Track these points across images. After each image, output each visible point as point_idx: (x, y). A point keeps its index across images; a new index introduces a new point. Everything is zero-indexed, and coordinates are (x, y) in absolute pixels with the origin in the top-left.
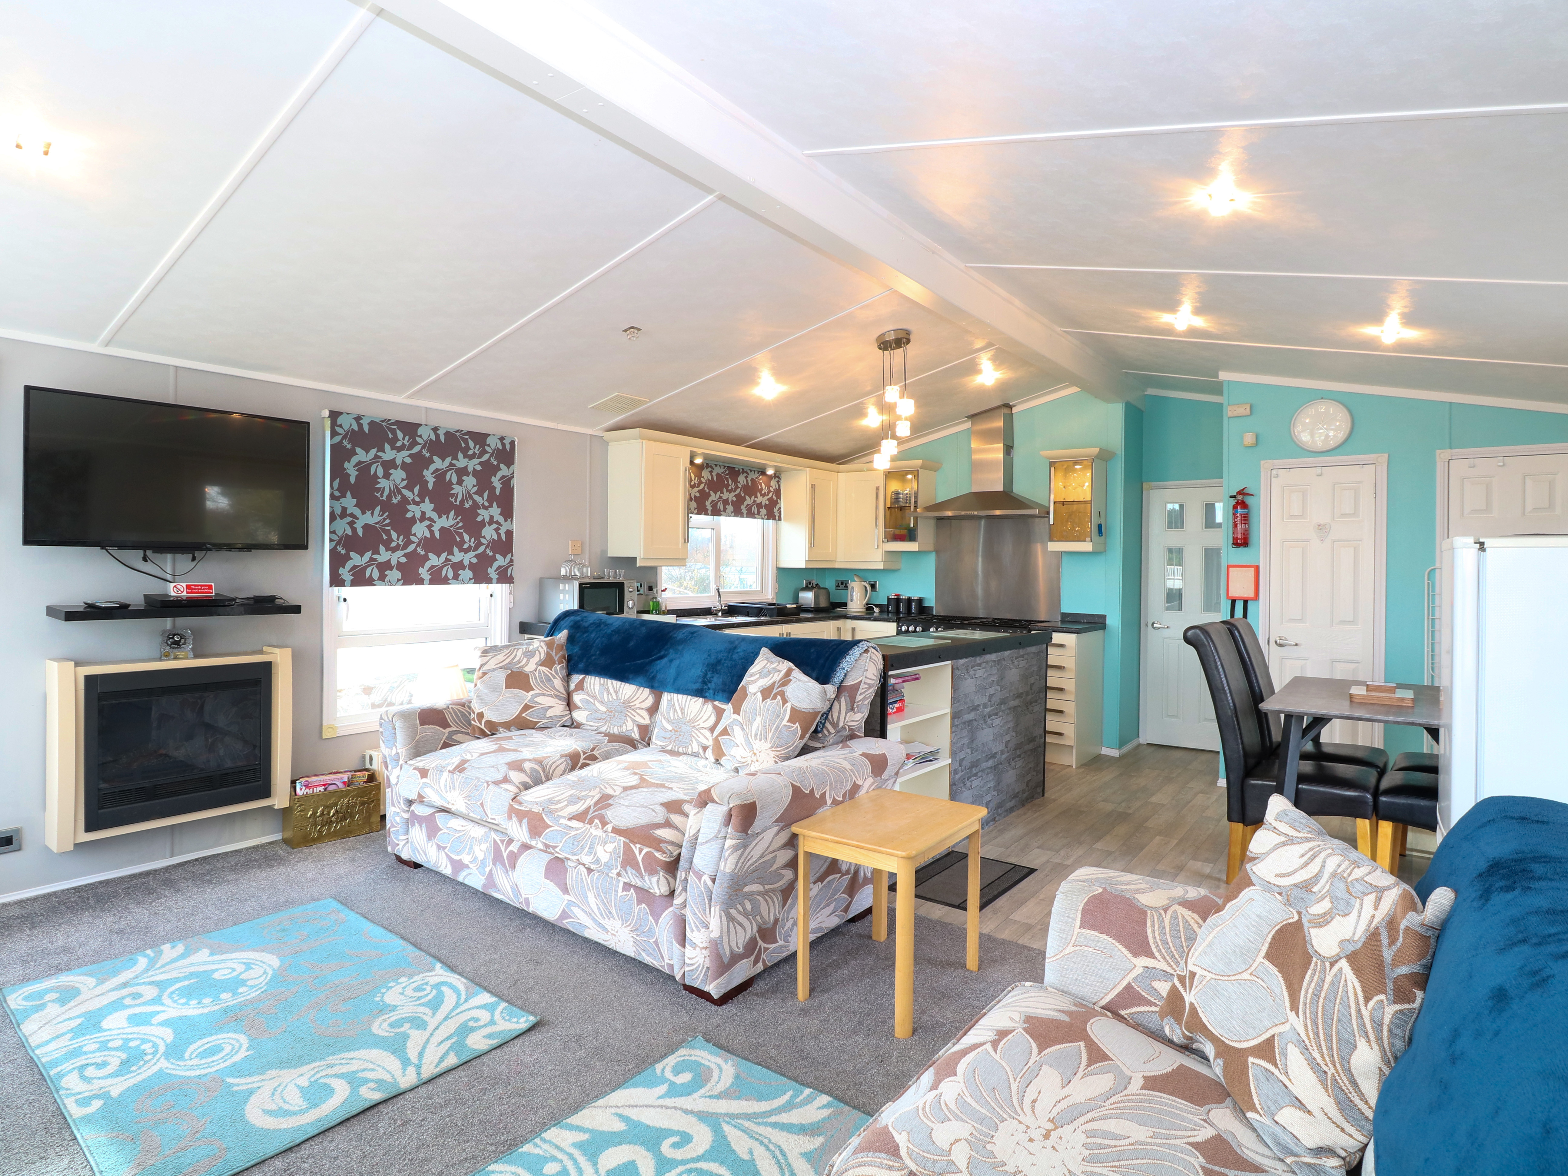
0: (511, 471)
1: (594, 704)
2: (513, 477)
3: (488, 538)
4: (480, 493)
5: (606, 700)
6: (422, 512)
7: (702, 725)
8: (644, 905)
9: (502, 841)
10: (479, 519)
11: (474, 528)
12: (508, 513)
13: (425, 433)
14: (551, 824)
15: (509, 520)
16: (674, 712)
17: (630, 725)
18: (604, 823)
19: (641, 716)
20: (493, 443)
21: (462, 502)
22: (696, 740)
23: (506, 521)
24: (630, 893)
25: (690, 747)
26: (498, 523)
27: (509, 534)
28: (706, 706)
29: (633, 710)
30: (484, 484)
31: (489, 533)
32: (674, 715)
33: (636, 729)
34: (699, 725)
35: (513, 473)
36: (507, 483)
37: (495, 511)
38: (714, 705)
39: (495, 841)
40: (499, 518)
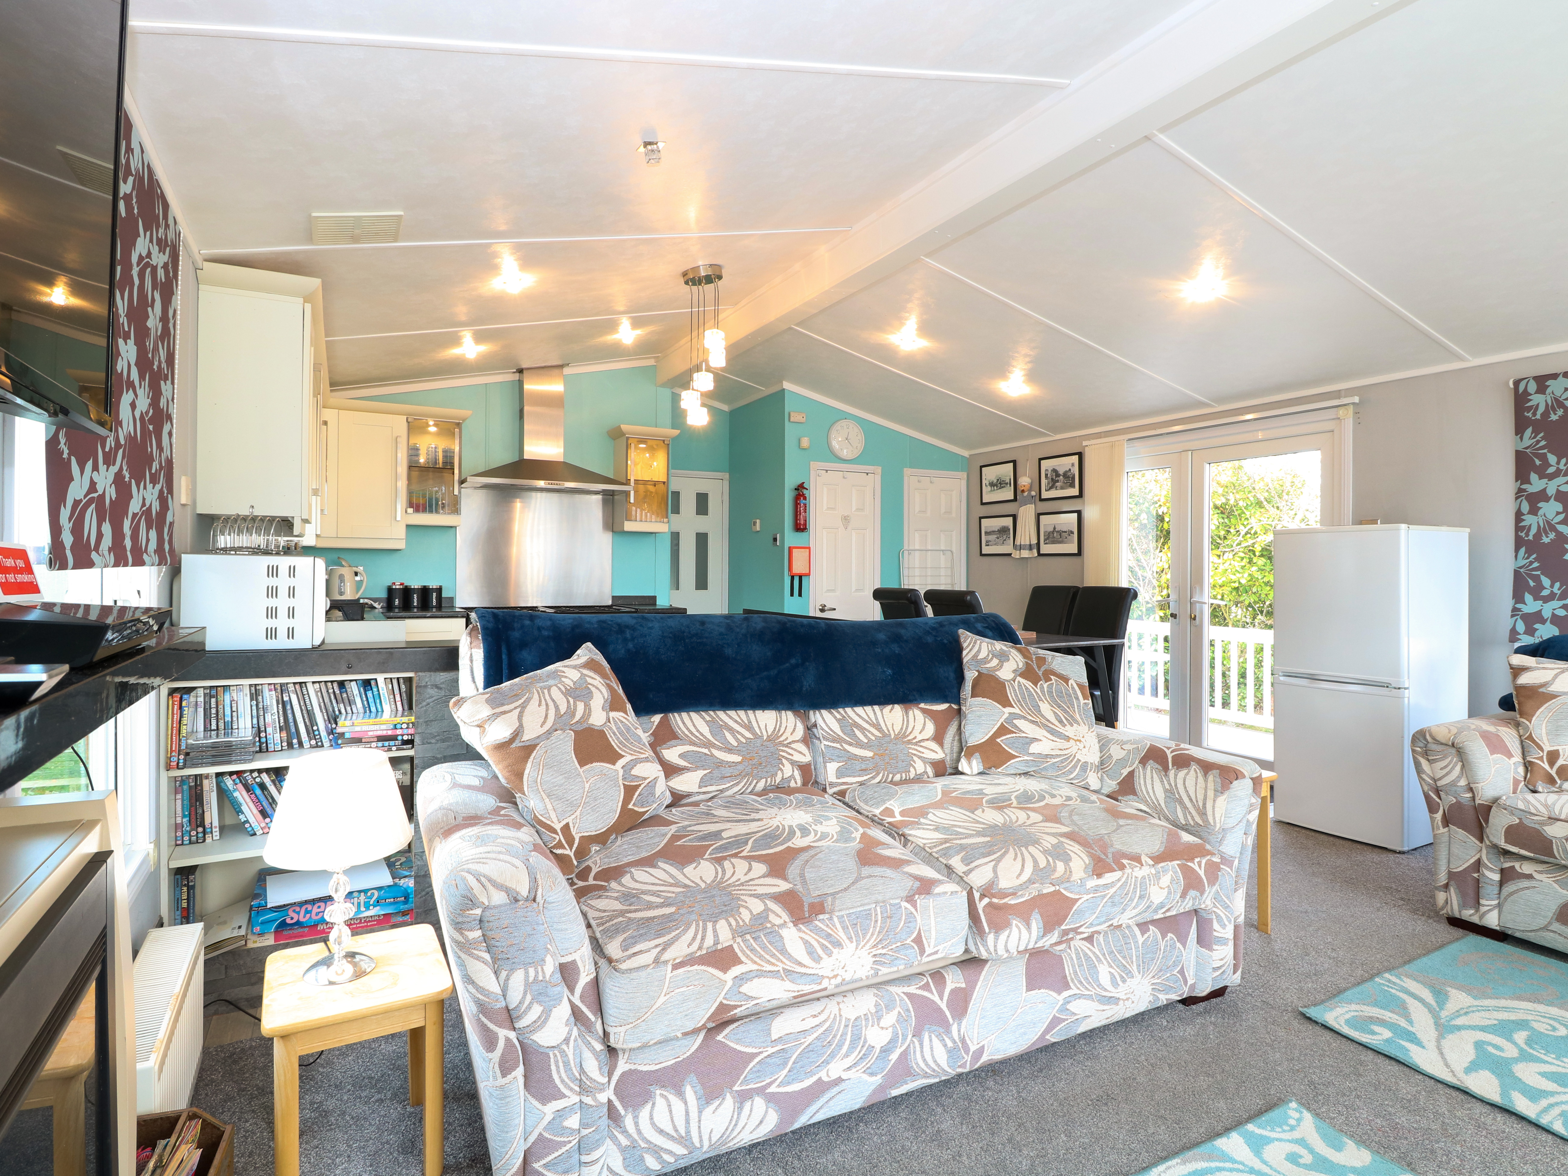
1: (712, 755)
5: (736, 744)
7: (919, 738)
8: (1170, 935)
9: (926, 987)
14: (1077, 897)
16: (863, 733)
17: (788, 770)
18: (1137, 859)
19: (800, 753)
22: (920, 757)
24: (1151, 932)
25: (912, 769)
28: (911, 712)
29: (787, 746)
32: (866, 736)
33: (797, 774)
34: (915, 738)
38: (921, 708)
39: (910, 996)
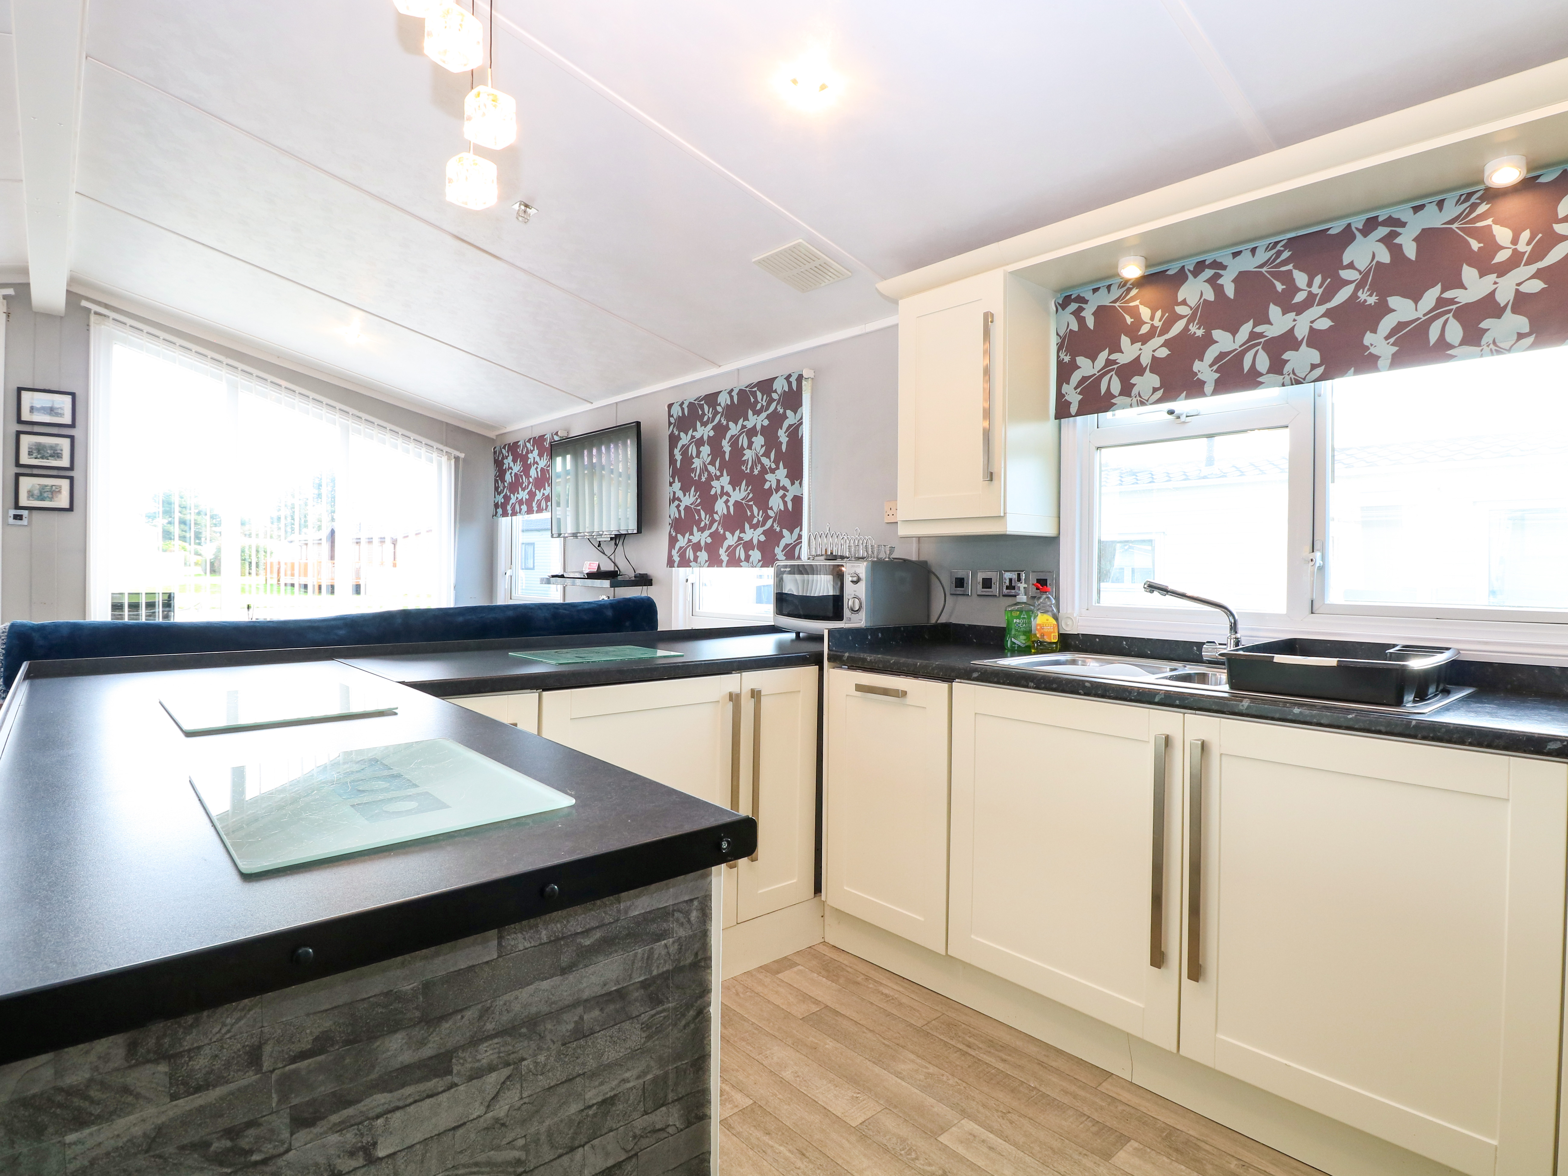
0: (798, 417)
2: (801, 423)
3: (775, 509)
4: (767, 454)
6: (721, 486)
10: (767, 486)
11: (762, 497)
12: (795, 474)
13: (724, 400)
15: (797, 483)
20: (780, 386)
21: (752, 469)
23: (793, 484)
26: (784, 488)
27: (798, 501)
30: (771, 442)
31: (776, 502)
35: (802, 418)
36: (795, 434)
37: (782, 472)
40: (786, 482)
